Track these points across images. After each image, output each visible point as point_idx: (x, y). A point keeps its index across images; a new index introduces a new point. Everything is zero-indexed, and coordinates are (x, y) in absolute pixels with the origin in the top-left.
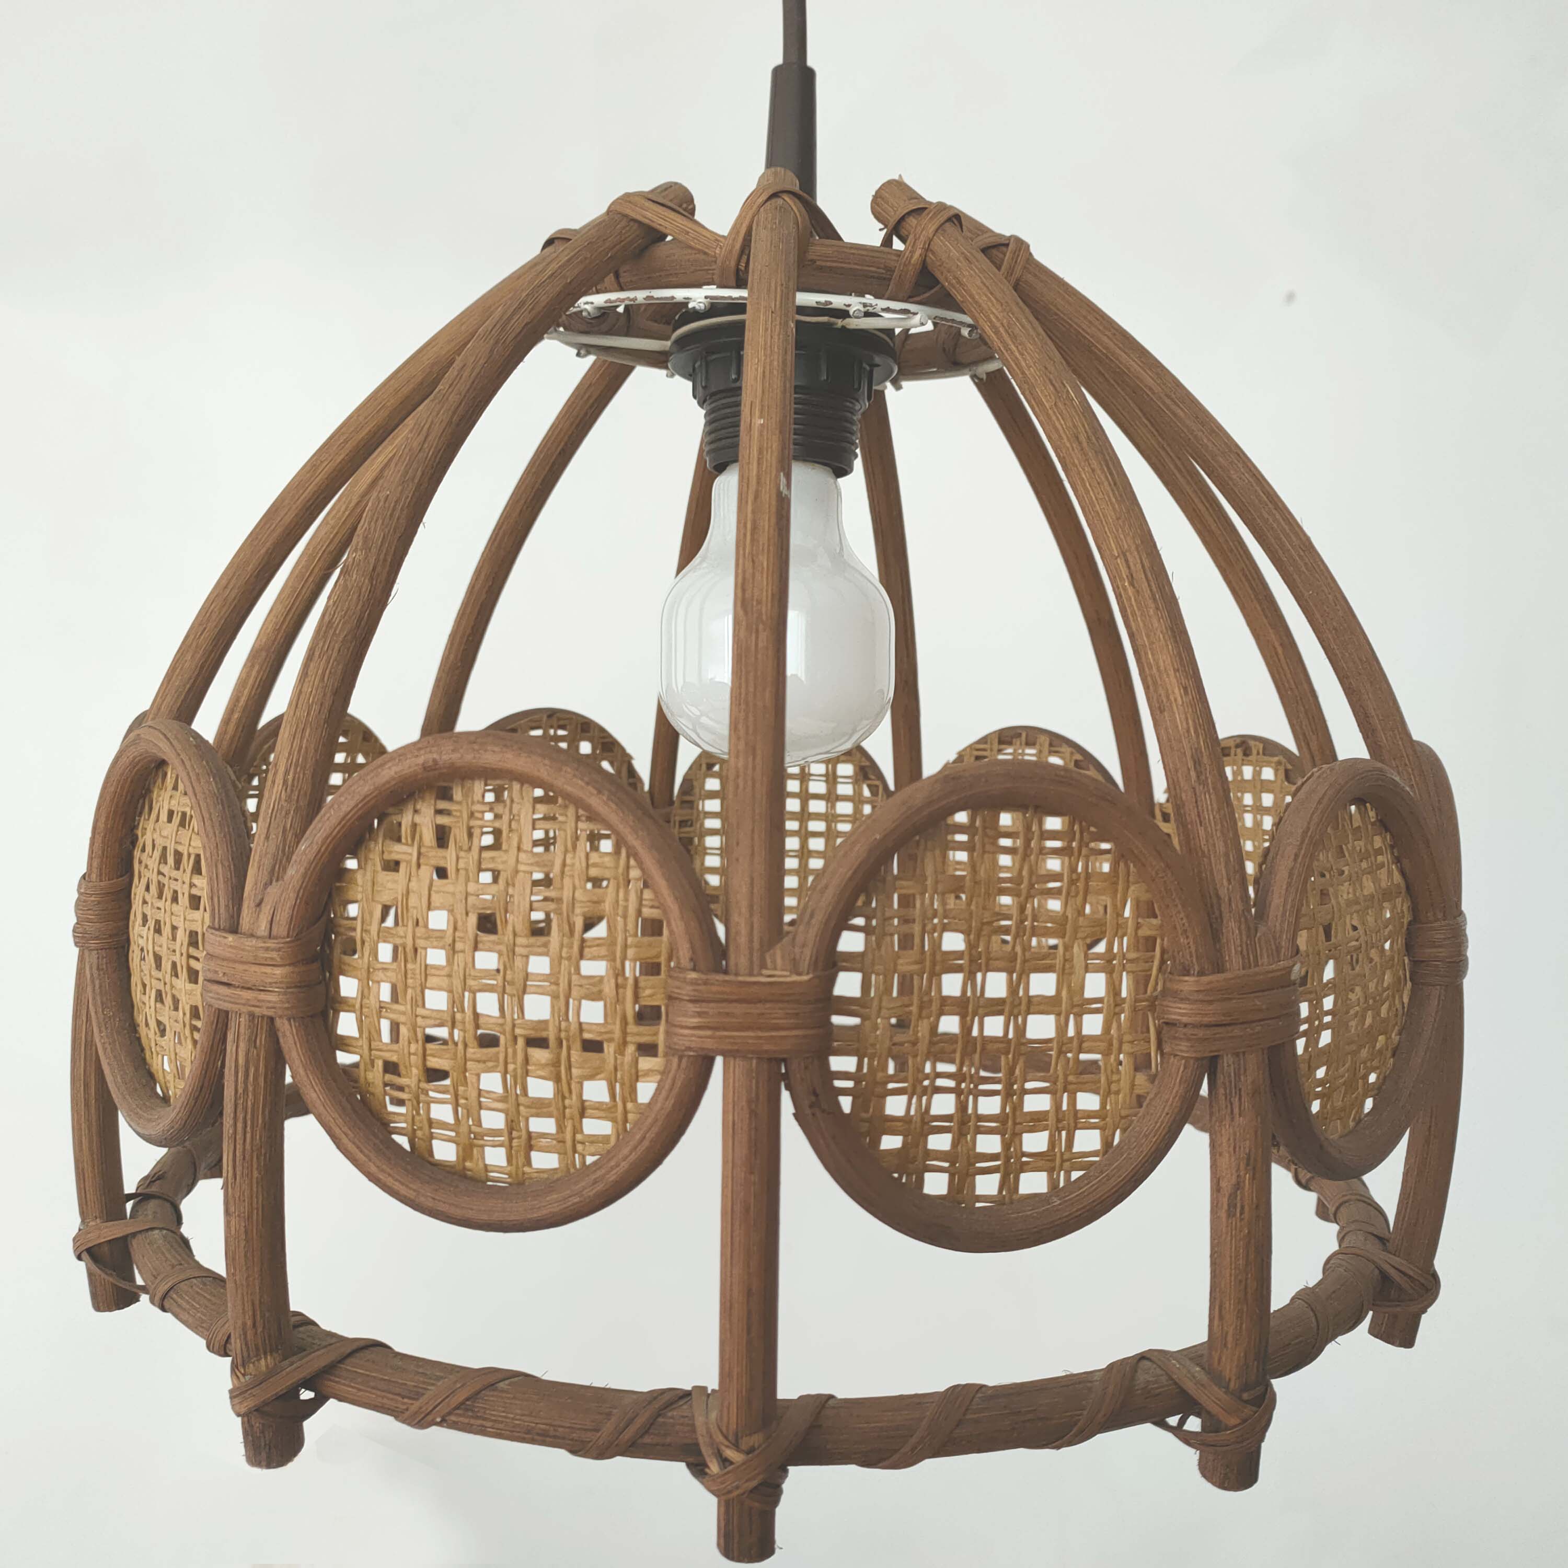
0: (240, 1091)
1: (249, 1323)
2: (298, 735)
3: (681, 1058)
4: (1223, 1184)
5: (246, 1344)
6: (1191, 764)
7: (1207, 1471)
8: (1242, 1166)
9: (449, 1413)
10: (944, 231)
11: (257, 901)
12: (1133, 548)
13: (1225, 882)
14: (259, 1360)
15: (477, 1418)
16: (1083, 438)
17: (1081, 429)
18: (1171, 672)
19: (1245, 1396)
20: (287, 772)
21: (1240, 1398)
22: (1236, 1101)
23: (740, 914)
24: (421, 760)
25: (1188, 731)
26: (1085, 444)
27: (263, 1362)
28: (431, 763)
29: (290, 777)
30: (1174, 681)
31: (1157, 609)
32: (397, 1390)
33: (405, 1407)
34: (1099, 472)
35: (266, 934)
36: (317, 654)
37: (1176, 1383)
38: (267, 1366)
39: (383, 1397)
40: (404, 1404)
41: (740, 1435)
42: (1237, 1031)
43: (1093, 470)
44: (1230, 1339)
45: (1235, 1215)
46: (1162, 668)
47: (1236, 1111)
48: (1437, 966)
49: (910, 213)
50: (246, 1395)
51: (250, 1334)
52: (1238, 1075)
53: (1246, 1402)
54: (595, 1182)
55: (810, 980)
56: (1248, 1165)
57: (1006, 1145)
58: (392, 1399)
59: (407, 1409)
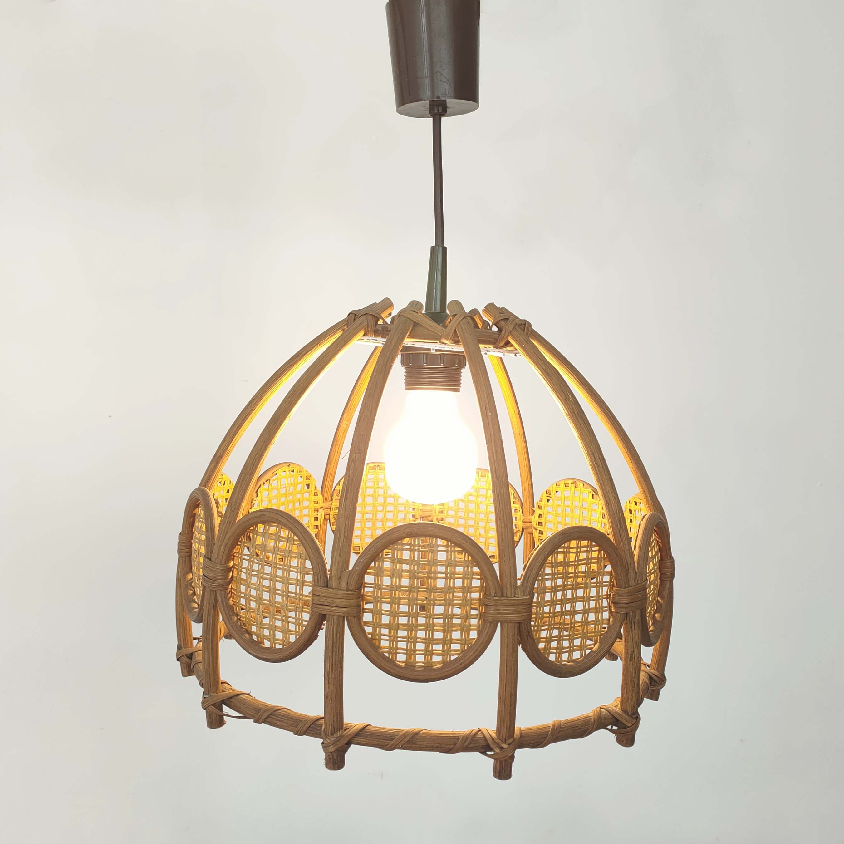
0: (335, 641)
1: (336, 720)
2: (347, 520)
3: (490, 624)
4: (629, 651)
5: (334, 727)
6: (618, 522)
7: (619, 741)
8: (635, 645)
9: (404, 744)
10: (516, 329)
11: (339, 577)
12: (596, 451)
13: (629, 559)
14: (338, 732)
15: (414, 744)
16: (576, 413)
17: (574, 408)
18: (610, 493)
19: (633, 716)
20: (344, 533)
21: (632, 717)
22: (633, 626)
23: (507, 578)
24: (406, 532)
25: (616, 511)
26: (577, 415)
27: (339, 733)
28: (410, 533)
29: (346, 534)
30: (611, 495)
31: (604, 472)
32: (384, 738)
33: (387, 744)
34: (582, 425)
35: (345, 589)
36: (349, 491)
37: (612, 715)
38: (340, 734)
39: (379, 741)
40: (386, 743)
41: (506, 739)
42: (634, 604)
43: (580, 424)
44: (629, 699)
45: (632, 661)
46: (608, 491)
47: (633, 629)
48: (668, 575)
49: (501, 320)
50: (334, 745)
51: (335, 724)
52: (634, 618)
53: (633, 718)
54: (461, 664)
55: (529, 598)
56: (636, 645)
57: (570, 644)
58: (382, 742)
59: (388, 745)
